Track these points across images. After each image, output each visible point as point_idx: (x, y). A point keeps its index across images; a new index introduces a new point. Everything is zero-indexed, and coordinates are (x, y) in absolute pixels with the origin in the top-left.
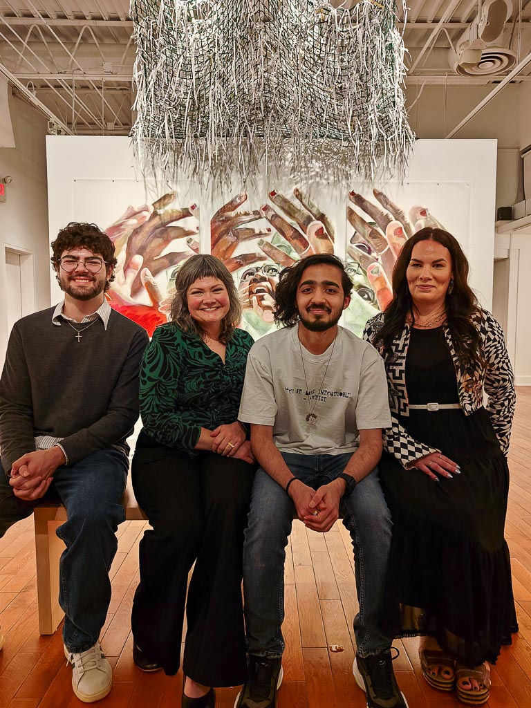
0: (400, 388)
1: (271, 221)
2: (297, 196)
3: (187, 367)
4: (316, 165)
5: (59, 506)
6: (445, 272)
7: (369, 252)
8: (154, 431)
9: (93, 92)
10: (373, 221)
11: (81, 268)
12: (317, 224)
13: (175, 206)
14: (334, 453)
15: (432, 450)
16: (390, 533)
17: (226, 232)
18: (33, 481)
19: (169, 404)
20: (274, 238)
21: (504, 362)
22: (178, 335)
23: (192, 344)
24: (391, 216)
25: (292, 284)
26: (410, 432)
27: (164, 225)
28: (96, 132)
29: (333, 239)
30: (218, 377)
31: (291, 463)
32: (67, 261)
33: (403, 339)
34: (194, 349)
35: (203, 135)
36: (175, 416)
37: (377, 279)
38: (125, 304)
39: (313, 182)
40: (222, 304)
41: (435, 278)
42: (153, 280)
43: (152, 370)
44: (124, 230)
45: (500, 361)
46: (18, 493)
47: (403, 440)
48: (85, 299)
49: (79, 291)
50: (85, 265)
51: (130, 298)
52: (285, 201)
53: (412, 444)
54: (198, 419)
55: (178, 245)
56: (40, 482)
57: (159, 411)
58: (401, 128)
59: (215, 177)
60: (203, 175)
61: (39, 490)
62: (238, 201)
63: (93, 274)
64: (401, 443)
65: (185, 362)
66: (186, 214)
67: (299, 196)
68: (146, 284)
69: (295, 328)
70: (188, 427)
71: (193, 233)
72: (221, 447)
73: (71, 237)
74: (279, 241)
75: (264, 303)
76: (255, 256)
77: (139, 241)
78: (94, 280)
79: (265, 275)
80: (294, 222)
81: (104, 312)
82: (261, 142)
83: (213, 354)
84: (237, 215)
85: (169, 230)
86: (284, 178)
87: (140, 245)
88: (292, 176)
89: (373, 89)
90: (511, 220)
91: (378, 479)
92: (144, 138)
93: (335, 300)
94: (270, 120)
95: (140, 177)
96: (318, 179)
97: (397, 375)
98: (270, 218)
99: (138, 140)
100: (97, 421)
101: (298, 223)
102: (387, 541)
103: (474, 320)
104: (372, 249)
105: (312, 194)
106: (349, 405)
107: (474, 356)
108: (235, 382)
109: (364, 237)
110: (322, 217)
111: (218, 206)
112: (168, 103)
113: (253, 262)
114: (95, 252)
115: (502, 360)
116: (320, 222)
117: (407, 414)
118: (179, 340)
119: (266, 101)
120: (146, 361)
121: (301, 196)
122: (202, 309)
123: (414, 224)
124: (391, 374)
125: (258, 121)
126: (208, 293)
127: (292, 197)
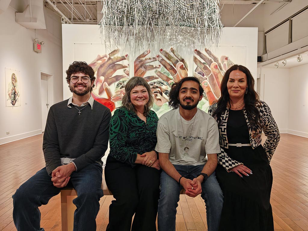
0: (224, 136)
1: (160, 62)
2: (172, 51)
3: (131, 127)
4: (180, 38)
5: (72, 189)
6: (244, 84)
7: (203, 75)
8: (117, 156)
9: (81, 5)
10: (205, 62)
11: (80, 81)
12: (181, 63)
13: (119, 55)
14: (195, 165)
15: (239, 164)
16: (223, 201)
17: (141, 66)
18: (62, 179)
19: (123, 143)
20: (162, 69)
21: (272, 124)
22: (126, 112)
23: (132, 116)
24: (212, 60)
25: (177, 89)
26: (229, 155)
27: (114, 63)
28: (81, 23)
29: (187, 70)
30: (144, 131)
31: (178, 169)
32: (73, 79)
33: (225, 114)
34: (134, 119)
35: (132, 24)
36: (125, 149)
37: (207, 87)
38: (96, 98)
39: (179, 45)
40: (146, 98)
41: (240, 86)
42: (109, 87)
43: (115, 128)
44: (96, 65)
45: (270, 124)
46: (55, 185)
47: (226, 159)
48: (82, 95)
49: (79, 92)
50: (81, 80)
51: (98, 95)
52: (167, 53)
53: (230, 161)
54: (135, 150)
55: (120, 72)
56: (65, 179)
57: (119, 147)
58: (218, 22)
59: (136, 42)
60: (131, 42)
61: (64, 183)
62: (146, 53)
63: (85, 84)
64: (226, 160)
65: (130, 124)
66: (123, 58)
67: (173, 51)
68: (105, 89)
69: (178, 109)
70: (132, 154)
71: (126, 67)
72: (146, 162)
73: (75, 67)
74: (164, 71)
75: (158, 97)
76: (154, 77)
77: (102, 70)
78: (86, 86)
79: (158, 85)
80: (170, 62)
81: (91, 101)
82: (156, 28)
83: (142, 121)
84: (146, 59)
85: (116, 65)
86: (166, 43)
87: (103, 72)
88: (170, 42)
89: (206, 5)
90: (261, 62)
91: (216, 177)
92: (106, 26)
93: (196, 96)
94: (161, 18)
95: (103, 42)
96: (181, 44)
97: (223, 130)
98: (160, 61)
99: (103, 27)
100: (89, 150)
101: (172, 63)
102: (221, 205)
103: (257, 106)
104: (204, 74)
105: (179, 50)
106: (202, 143)
107: (257, 123)
108: (151, 133)
109: (201, 69)
110: (183, 60)
111: (137, 56)
112: (117, 10)
113: (152, 80)
114: (86, 74)
115: (271, 123)
116: (182, 63)
117: (227, 148)
118: (127, 115)
119: (159, 10)
120: (112, 124)
121: (174, 51)
122: (137, 100)
123: (222, 64)
124: (220, 130)
125: (156, 19)
126: (140, 93)
127: (170, 52)
